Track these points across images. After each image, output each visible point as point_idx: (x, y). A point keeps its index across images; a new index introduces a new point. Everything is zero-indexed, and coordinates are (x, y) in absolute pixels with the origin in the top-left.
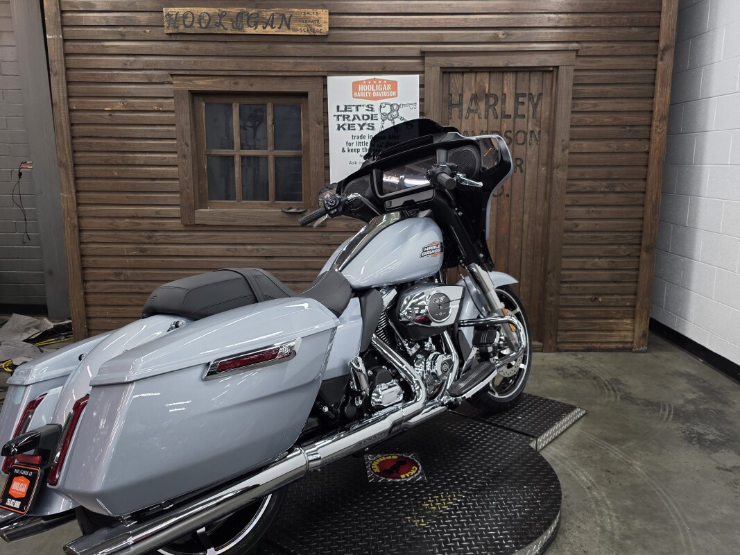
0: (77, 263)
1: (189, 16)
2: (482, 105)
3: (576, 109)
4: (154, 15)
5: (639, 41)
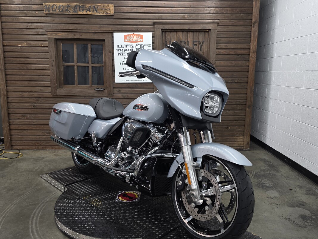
0: (6, 111)
1: (54, 6)
3: (218, 48)
4: (39, 6)
5: (244, 19)
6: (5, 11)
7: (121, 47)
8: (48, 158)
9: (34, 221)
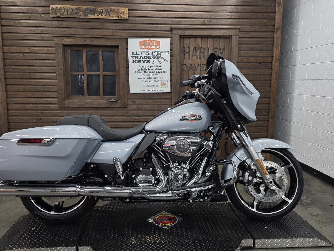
0: (6, 125)
1: (62, 9)
2: (198, 53)
3: (240, 55)
4: (45, 8)
5: (266, 25)
6: (6, 14)
7: (136, 54)
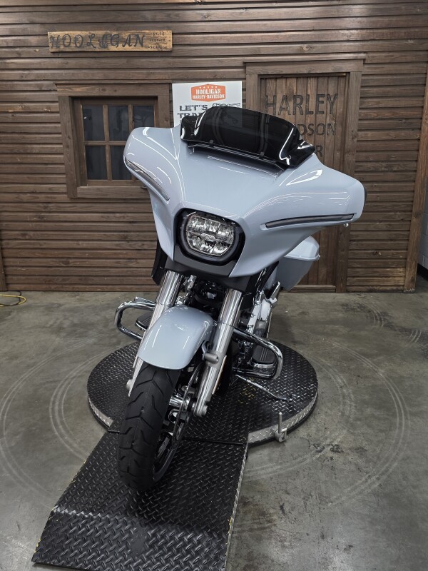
1: (67, 38)
2: (291, 104)
3: (363, 106)
4: (41, 38)
5: (413, 51)
7: (186, 110)
8: (67, 306)
9: (56, 408)
